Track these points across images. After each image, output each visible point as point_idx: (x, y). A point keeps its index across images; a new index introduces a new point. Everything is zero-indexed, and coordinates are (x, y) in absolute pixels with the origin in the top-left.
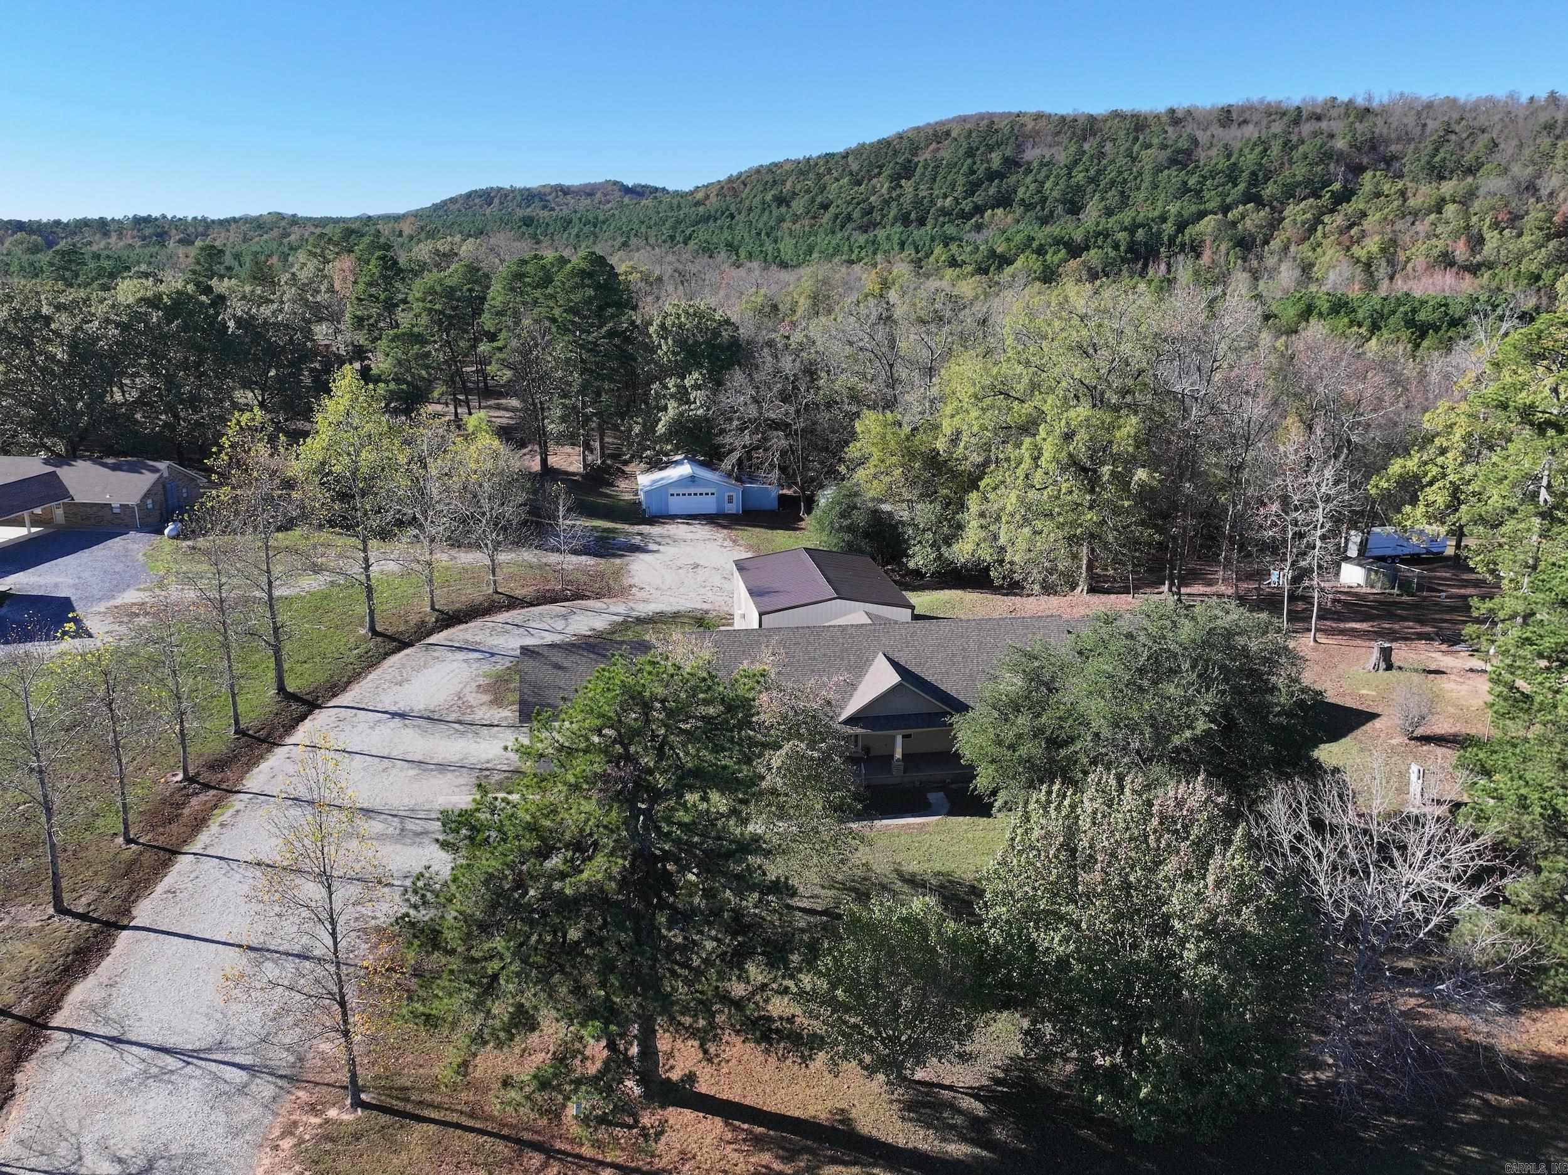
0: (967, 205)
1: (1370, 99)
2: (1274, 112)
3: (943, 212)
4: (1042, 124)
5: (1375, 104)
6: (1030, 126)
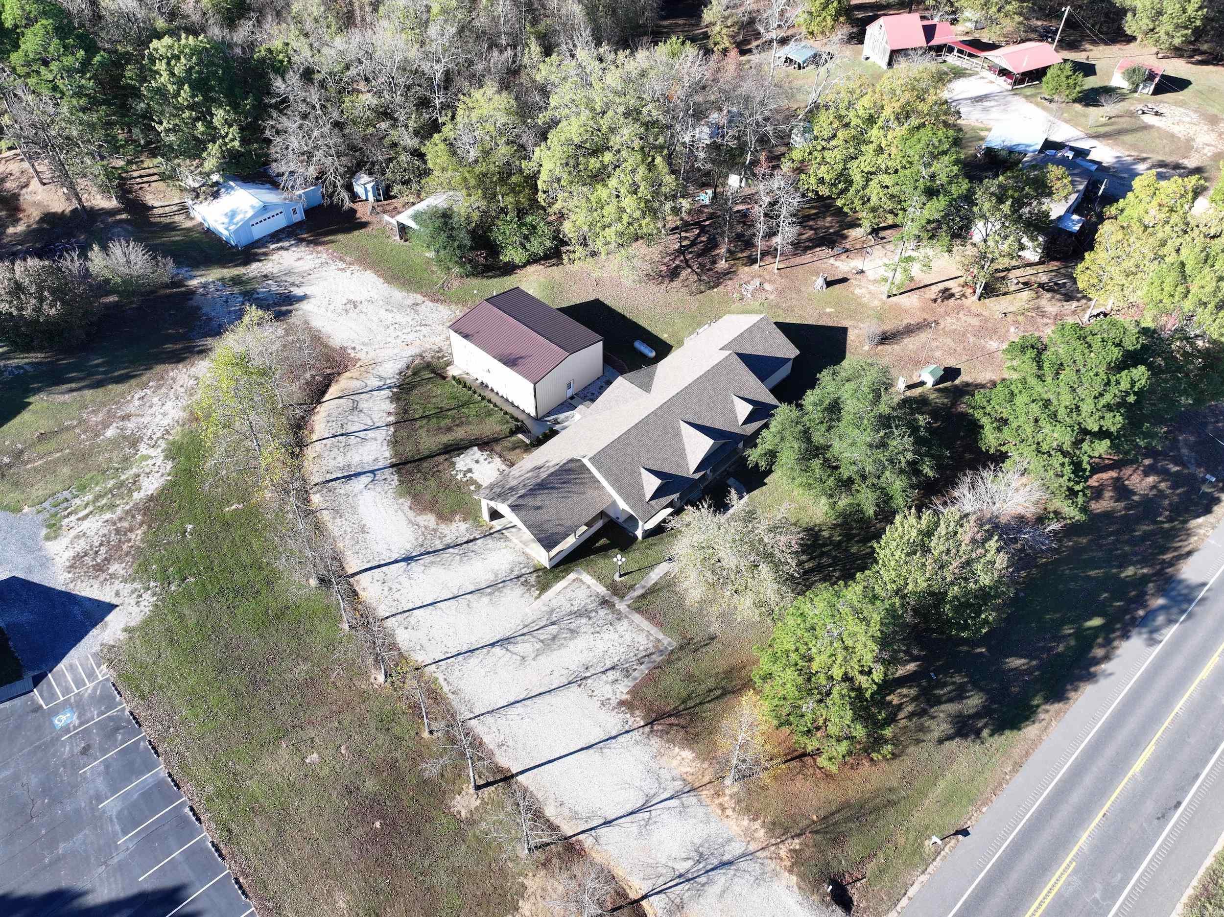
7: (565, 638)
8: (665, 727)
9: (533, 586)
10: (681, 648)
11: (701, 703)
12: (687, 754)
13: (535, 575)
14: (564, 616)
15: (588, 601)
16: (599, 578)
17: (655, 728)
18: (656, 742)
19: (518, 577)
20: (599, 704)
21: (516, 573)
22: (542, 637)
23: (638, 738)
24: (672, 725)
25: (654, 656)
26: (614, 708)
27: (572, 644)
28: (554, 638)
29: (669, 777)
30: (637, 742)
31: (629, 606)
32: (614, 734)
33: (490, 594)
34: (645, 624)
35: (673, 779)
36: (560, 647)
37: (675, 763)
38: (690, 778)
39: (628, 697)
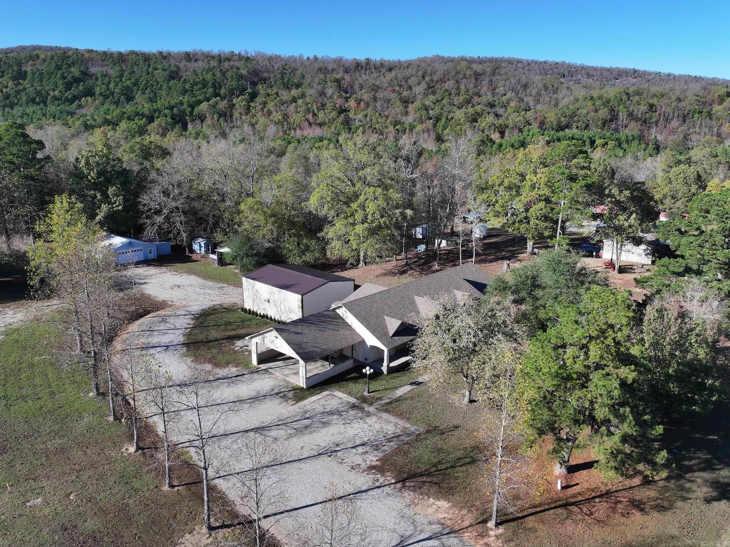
0: (69, 94)
1: (247, 53)
2: (208, 57)
3: (55, 98)
4: (94, 55)
5: (249, 55)
6: (87, 55)
7: (317, 427)
8: (417, 484)
9: (291, 398)
10: (428, 432)
11: (452, 467)
12: (443, 504)
13: (292, 392)
14: (317, 414)
15: (340, 406)
16: (350, 394)
17: (407, 484)
18: (408, 495)
19: (277, 394)
20: (349, 468)
21: (276, 391)
22: (295, 427)
23: (391, 492)
24: (424, 482)
25: (402, 437)
26: (364, 471)
27: (324, 431)
28: (307, 427)
29: (425, 521)
30: (388, 495)
31: (377, 409)
32: (364, 488)
33: (250, 403)
34: (393, 419)
35: (430, 523)
36: (311, 433)
37: (430, 510)
38: (448, 523)
39: (378, 463)
